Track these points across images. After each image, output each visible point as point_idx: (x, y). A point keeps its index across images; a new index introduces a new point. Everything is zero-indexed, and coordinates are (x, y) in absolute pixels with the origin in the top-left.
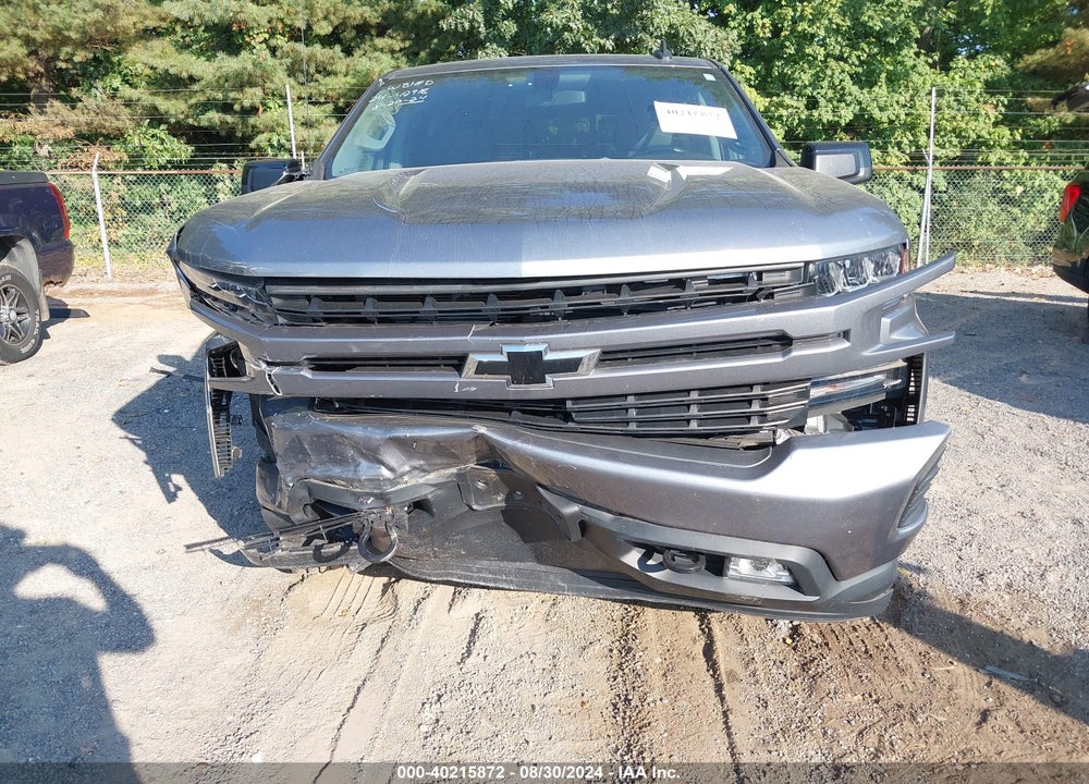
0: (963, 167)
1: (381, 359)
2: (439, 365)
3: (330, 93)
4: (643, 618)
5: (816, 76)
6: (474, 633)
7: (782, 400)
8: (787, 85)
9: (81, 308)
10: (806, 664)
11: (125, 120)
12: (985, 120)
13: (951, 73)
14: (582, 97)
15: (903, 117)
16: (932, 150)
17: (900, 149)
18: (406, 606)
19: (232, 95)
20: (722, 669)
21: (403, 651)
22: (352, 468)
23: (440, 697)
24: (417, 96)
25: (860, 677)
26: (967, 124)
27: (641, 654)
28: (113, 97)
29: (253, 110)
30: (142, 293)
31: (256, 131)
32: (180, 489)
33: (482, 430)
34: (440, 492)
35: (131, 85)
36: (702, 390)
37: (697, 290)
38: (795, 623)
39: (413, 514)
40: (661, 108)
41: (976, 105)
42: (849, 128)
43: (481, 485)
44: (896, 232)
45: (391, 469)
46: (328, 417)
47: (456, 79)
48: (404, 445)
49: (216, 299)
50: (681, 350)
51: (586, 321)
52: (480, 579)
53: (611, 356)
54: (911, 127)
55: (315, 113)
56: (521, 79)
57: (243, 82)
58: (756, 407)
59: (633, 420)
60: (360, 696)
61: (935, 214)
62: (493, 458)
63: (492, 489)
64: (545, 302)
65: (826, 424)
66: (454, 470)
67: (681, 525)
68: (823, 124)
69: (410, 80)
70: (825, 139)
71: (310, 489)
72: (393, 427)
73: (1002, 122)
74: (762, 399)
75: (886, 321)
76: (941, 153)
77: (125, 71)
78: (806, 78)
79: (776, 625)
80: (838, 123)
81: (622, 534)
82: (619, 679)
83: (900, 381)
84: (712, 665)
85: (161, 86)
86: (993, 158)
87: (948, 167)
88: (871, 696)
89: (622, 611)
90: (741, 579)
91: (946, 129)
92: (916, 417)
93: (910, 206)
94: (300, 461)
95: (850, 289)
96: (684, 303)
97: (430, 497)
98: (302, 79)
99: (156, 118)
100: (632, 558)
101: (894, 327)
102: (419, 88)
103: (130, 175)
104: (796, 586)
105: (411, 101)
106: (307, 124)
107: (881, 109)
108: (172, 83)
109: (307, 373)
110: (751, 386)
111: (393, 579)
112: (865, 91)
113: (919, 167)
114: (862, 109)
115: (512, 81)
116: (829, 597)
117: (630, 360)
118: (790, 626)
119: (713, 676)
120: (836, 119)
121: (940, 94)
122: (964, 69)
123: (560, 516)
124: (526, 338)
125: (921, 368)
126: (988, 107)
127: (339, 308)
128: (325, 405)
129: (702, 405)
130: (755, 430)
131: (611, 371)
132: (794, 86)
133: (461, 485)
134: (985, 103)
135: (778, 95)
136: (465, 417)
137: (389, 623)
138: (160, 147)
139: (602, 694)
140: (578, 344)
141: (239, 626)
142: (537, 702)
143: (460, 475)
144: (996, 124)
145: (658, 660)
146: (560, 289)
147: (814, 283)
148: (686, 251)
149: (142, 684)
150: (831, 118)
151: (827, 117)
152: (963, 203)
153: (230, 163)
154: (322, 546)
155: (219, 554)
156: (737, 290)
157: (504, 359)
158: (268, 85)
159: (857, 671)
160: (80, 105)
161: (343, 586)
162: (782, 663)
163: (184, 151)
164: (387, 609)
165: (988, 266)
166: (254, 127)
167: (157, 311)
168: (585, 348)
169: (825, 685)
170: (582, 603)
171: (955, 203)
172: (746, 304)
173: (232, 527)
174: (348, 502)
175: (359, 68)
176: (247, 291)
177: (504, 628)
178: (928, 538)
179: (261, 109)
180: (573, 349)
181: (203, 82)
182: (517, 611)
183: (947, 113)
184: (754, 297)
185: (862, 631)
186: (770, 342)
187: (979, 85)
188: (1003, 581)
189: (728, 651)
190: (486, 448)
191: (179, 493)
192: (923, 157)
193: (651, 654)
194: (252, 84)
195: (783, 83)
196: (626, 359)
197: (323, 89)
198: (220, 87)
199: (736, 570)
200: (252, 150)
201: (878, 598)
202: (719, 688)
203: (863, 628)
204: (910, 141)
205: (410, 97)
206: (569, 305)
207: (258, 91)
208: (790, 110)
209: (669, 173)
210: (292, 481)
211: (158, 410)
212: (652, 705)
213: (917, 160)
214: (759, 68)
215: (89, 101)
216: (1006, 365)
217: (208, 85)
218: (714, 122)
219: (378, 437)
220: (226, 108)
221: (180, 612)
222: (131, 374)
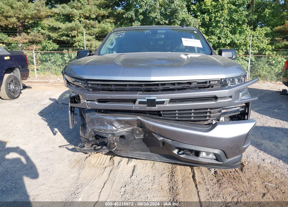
0: (259, 56)
1: (115, 100)
2: (129, 102)
3: (94, 33)
4: (177, 168)
5: (221, 31)
6: (133, 170)
7: (214, 113)
8: (213, 33)
9: (30, 86)
10: (218, 180)
11: (42, 38)
12: (265, 44)
13: (256, 31)
14: (163, 36)
15: (243, 42)
16: (251, 51)
17: (242, 50)
18: (116, 163)
19: (69, 32)
20: (197, 181)
21: (116, 174)
22: (106, 127)
23: (125, 186)
24: (122, 35)
25: (232, 184)
26: (260, 44)
27: (176, 177)
28: (39, 32)
29: (75, 37)
30: (45, 82)
31: (75, 42)
32: (57, 132)
33: (139, 118)
34: (128, 133)
35: (43, 29)
36: (195, 110)
37: (194, 85)
38: (216, 170)
39: (120, 139)
40: (183, 39)
41: (262, 39)
42: (229, 45)
43: (137, 132)
44: (243, 72)
45: (116, 127)
46: (100, 114)
47: (129, 31)
48: (120, 121)
49: (73, 84)
50: (190, 100)
51: (167, 92)
52: (136, 156)
53: (172, 101)
54: (245, 45)
55: (90, 37)
56: (148, 31)
57: (72, 29)
58: (208, 114)
59: (177, 117)
60: (105, 185)
61: (251, 67)
62: (141, 125)
63: (140, 133)
64: (156, 87)
65: (225, 119)
66: (131, 128)
67: (189, 143)
68: (222, 44)
69: (120, 31)
70: (223, 48)
71: (95, 132)
72: (117, 117)
73: (269, 44)
74: (210, 112)
75: (241, 94)
76: (253, 52)
77: (42, 26)
78: (218, 32)
79: (211, 171)
80: (226, 44)
81: (174, 145)
82: (171, 183)
83: (244, 109)
84: (194, 180)
85: (51, 30)
86: (267, 53)
87: (255, 55)
88: (235, 189)
89: (171, 166)
90: (203, 158)
91: (254, 46)
92: (247, 118)
93: (245, 65)
94: (93, 125)
95: (232, 86)
96: (191, 88)
97: (125, 135)
98: (87, 29)
99: (50, 38)
100: (176, 152)
101: (242, 96)
102: (122, 33)
103: (42, 52)
104: (217, 160)
105: (120, 36)
106: (88, 40)
107: (237, 40)
108: (54, 29)
109: (96, 103)
110: (207, 109)
111: (113, 156)
112: (233, 35)
113: (247, 55)
114: (232, 40)
115: (146, 32)
116: (225, 163)
117: (177, 102)
118: (214, 171)
119: (195, 183)
120: (226, 43)
121: (253, 37)
122: (259, 30)
123: (158, 140)
124: (151, 95)
125: (249, 106)
126: (265, 40)
127: (105, 87)
128: (100, 111)
129: (194, 113)
130: (207, 120)
131: (172, 104)
132: (215, 34)
133: (133, 132)
134: (265, 39)
135: (211, 36)
136: (135, 115)
137: (112, 167)
138: (50, 45)
139: (167, 187)
140: (165, 97)
141: (74, 167)
142: (150, 188)
143: (133, 130)
144: (267, 45)
145: (181, 178)
146: (160, 84)
147: (223, 84)
148: (192, 75)
149: (50, 180)
150: (224, 42)
151: (223, 42)
152: (259, 65)
153: (68, 50)
154: (96, 147)
155: (68, 149)
156: (204, 85)
157: (146, 100)
158: (79, 30)
159: (232, 183)
160: (30, 34)
161: (100, 158)
162: (212, 180)
163: (56, 46)
164: (111, 164)
165: (265, 81)
166: (74, 41)
167: (49, 87)
168: (166, 98)
169: (224, 186)
170: (161, 164)
171: (256, 65)
172: (206, 89)
173: (71, 142)
174: (104, 135)
175: (102, 26)
176: (82, 82)
177: (141, 169)
178: (250, 150)
179: (77, 36)
180: (163, 99)
181: (62, 29)
182: (144, 165)
183: (255, 42)
184: (208, 87)
185: (233, 173)
186: (212, 98)
187: (263, 34)
188: (269, 161)
189: (198, 177)
190: (139, 122)
191: (57, 133)
192: (248, 53)
193: (179, 177)
194: (74, 30)
195: (212, 33)
196: (176, 101)
197: (93, 31)
198: (66, 31)
199: (202, 155)
200: (74, 47)
201: (237, 164)
202: (196, 186)
203: (233, 172)
204: (245, 49)
205: (120, 35)
206: (162, 88)
207: (76, 32)
208: (214, 40)
209: (186, 56)
210: (90, 130)
211: (51, 112)
212: (179, 189)
213: (247, 53)
214: (206, 29)
215: (32, 33)
216: (270, 107)
217: (63, 30)
218: (197, 43)
219: (113, 119)
220: (68, 36)
221: (59, 163)
222: (43, 103)
